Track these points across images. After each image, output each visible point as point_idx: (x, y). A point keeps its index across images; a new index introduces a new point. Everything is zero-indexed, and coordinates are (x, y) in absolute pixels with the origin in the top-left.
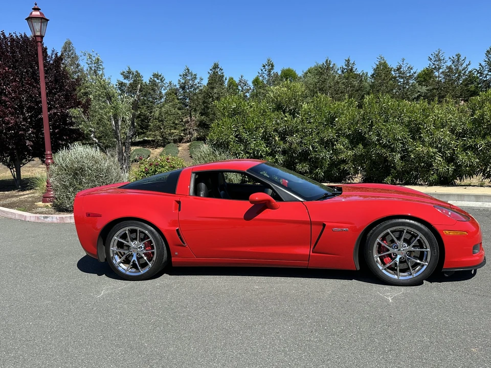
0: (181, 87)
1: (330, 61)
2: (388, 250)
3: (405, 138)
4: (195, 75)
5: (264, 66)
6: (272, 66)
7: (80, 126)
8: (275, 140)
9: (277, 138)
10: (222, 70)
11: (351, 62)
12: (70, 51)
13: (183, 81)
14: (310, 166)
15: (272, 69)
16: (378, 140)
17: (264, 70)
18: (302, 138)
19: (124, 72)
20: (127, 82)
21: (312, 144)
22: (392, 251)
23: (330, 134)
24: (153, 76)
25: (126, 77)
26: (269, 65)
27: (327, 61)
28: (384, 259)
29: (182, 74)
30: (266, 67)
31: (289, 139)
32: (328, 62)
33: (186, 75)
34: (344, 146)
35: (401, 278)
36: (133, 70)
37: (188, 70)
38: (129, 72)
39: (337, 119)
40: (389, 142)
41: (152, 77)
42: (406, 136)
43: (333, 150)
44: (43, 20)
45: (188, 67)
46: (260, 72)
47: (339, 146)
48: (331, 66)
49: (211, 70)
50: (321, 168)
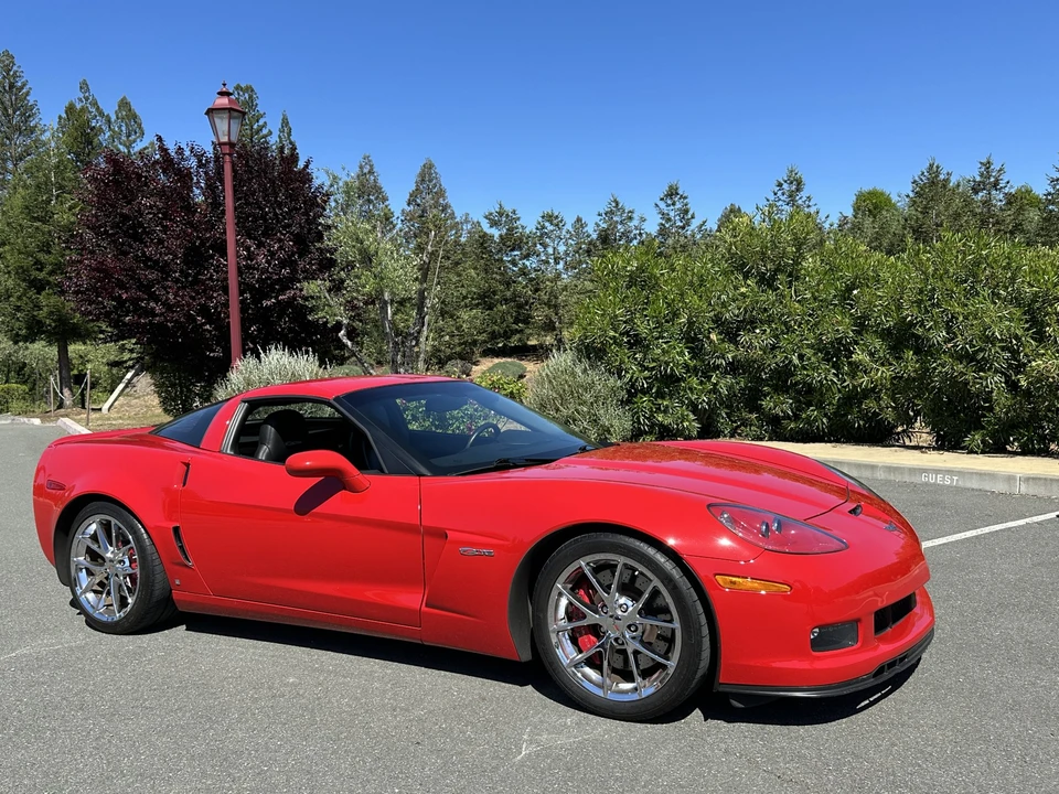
0: (600, 236)
1: (938, 167)
2: (584, 617)
3: (1017, 338)
4: (630, 212)
5: (780, 185)
6: (799, 183)
7: (321, 314)
8: (712, 341)
9: (713, 337)
10: (686, 198)
11: (996, 166)
12: (430, 181)
13: (605, 226)
14: (797, 400)
15: (798, 190)
16: (947, 341)
17: (780, 193)
18: (776, 337)
19: (491, 214)
20: (496, 233)
21: (798, 351)
22: (593, 618)
23: (839, 325)
24: (543, 217)
25: (494, 224)
26: (792, 183)
27: (931, 166)
28: (580, 639)
29: (602, 211)
30: (785, 186)
31: (744, 338)
32: (933, 170)
33: (612, 212)
34: (872, 355)
35: (610, 696)
36: (508, 208)
37: (617, 204)
38: (500, 214)
39: (855, 292)
40: (972, 346)
41: (540, 219)
42: (1019, 332)
43: (850, 364)
44: (236, 114)
45: (615, 196)
46: (772, 197)
47: (859, 356)
48: (942, 177)
49: (662, 199)
50: (820, 407)
